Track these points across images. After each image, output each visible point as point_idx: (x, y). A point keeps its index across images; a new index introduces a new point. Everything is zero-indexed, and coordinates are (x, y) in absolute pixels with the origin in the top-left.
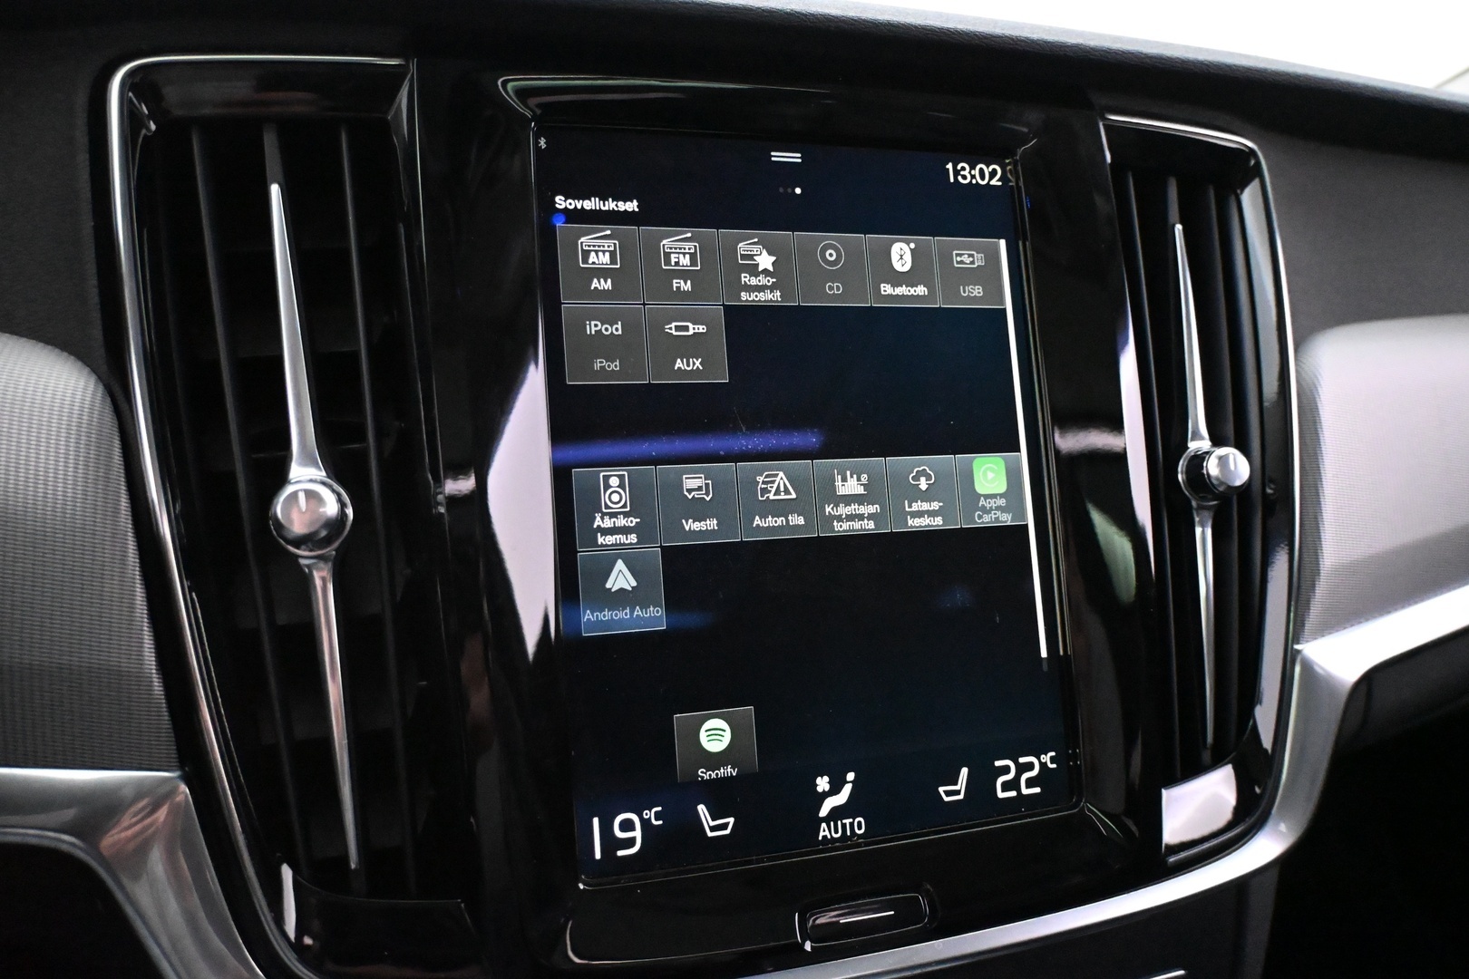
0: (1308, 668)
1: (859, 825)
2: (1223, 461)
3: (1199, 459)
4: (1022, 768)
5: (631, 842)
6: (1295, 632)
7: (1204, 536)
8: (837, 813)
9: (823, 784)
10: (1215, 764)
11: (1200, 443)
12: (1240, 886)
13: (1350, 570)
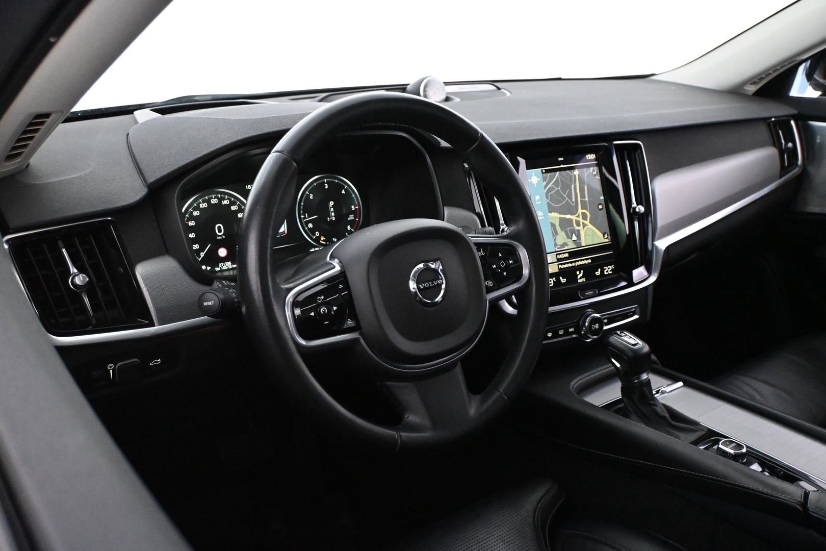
0: (657, 247)
1: (584, 280)
2: (639, 208)
3: (635, 208)
4: (609, 268)
5: (551, 284)
6: (653, 240)
7: (636, 223)
8: (581, 278)
9: (578, 273)
10: (641, 266)
11: (634, 205)
12: (646, 288)
13: (663, 227)
